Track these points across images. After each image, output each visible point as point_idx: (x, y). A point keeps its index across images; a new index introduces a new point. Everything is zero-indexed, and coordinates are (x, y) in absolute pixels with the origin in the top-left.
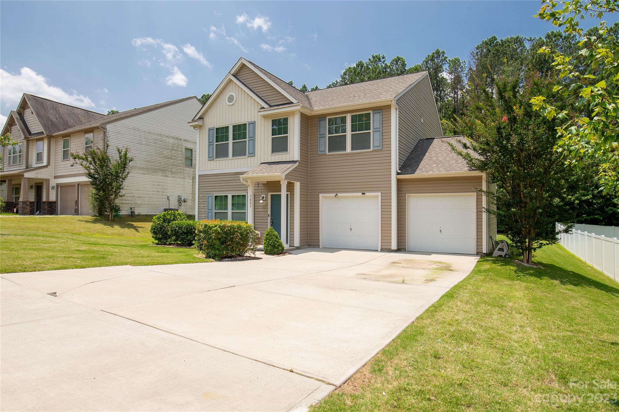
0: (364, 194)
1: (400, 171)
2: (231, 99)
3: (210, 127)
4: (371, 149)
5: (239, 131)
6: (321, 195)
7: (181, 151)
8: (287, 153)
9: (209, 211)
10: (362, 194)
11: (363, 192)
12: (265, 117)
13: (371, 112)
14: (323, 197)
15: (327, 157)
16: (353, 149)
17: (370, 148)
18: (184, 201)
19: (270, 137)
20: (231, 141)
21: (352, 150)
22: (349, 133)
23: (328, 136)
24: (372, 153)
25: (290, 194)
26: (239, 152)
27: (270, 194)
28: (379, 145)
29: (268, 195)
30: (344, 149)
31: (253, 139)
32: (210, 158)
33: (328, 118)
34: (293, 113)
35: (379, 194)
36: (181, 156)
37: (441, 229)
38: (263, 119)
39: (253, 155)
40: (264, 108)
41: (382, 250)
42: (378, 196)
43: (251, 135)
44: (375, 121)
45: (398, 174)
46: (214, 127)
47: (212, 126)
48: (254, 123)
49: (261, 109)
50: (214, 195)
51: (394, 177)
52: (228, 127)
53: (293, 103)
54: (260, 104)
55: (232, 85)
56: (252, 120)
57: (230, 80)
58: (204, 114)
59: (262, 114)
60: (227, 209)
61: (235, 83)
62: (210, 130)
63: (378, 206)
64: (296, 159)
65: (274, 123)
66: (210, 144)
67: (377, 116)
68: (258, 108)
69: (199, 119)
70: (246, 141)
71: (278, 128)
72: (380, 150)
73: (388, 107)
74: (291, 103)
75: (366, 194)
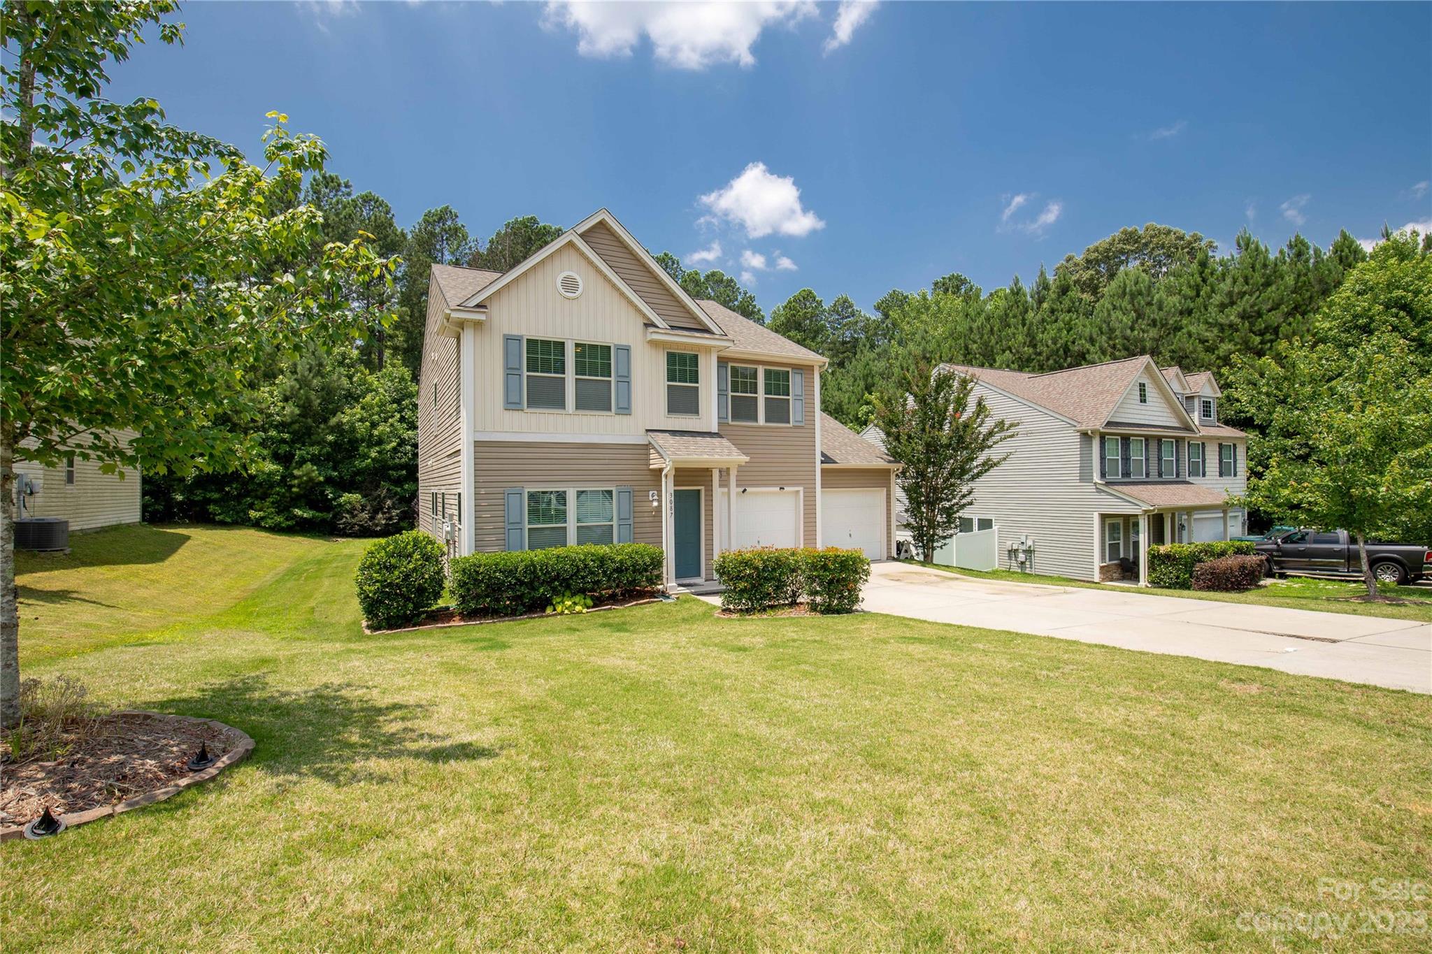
0: (783, 488)
1: (823, 460)
2: (570, 284)
3: (507, 333)
4: (791, 425)
5: (592, 358)
8: (698, 417)
9: (511, 527)
10: (781, 488)
11: (782, 486)
13: (790, 370)
15: (730, 428)
16: (767, 421)
17: (789, 422)
19: (664, 382)
20: (570, 375)
22: (761, 396)
24: (790, 430)
25: (706, 490)
26: (594, 400)
28: (800, 419)
29: (679, 491)
30: (756, 420)
31: (626, 380)
32: (511, 404)
33: (730, 365)
35: (801, 489)
37: (850, 532)
38: (648, 348)
39: (626, 412)
40: (655, 326)
42: (798, 492)
43: (623, 372)
44: (795, 382)
45: (822, 463)
46: (522, 336)
47: (515, 332)
48: (627, 349)
49: (646, 325)
50: (526, 490)
51: (818, 466)
52: (563, 344)
53: (713, 333)
54: (644, 315)
55: (574, 256)
56: (624, 342)
57: (570, 244)
58: (489, 298)
59: (650, 337)
60: (565, 522)
61: (582, 254)
62: (508, 339)
63: (797, 507)
64: (715, 429)
65: (672, 358)
66: (510, 371)
67: (798, 377)
68: (641, 321)
69: (478, 306)
70: (609, 382)
71: (680, 370)
72: (802, 427)
73: (811, 368)
74: (708, 331)
75: (786, 489)
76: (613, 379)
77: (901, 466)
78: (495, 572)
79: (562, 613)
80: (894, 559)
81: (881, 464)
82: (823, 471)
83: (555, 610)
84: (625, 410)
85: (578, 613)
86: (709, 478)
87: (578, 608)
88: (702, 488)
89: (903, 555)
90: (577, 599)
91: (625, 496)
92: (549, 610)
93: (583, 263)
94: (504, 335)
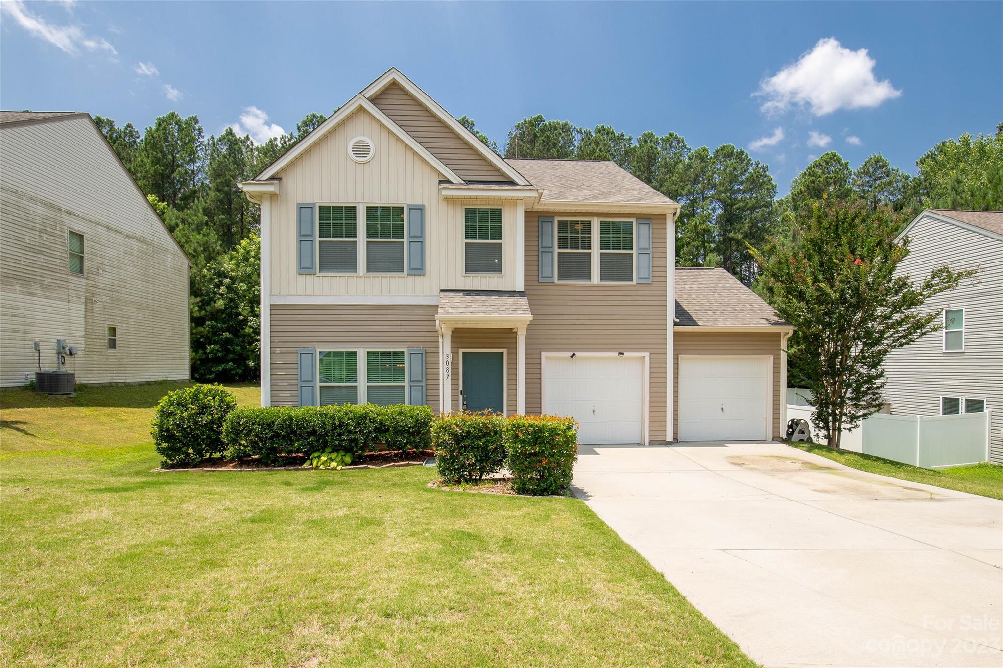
0: (623, 354)
1: (678, 320)
2: (361, 149)
3: (301, 201)
4: (634, 282)
5: (384, 220)
6: (544, 354)
7: (61, 237)
8: (500, 275)
9: (304, 384)
10: (619, 353)
11: (621, 351)
12: (449, 200)
13: (634, 220)
14: (547, 357)
15: (555, 288)
16: (603, 277)
17: (632, 279)
18: (71, 354)
19: (460, 241)
20: (361, 238)
21: (601, 279)
22: (596, 251)
23: (557, 251)
24: (632, 288)
25: (508, 353)
26: (384, 263)
27: (461, 351)
28: (647, 276)
29: (458, 353)
30: (589, 277)
31: (419, 240)
32: (304, 269)
33: (557, 219)
34: (513, 202)
35: (647, 354)
36: (62, 249)
37: (723, 406)
38: (443, 206)
39: (420, 272)
40: (449, 182)
41: (652, 443)
42: (644, 357)
43: (416, 232)
44: (640, 235)
45: (676, 324)
46: (315, 204)
47: (308, 200)
48: (421, 209)
49: (441, 182)
50: (318, 351)
51: (670, 329)
52: (355, 208)
53: (517, 184)
54: (440, 173)
55: (367, 120)
56: (418, 202)
57: (361, 109)
58: (283, 170)
59: (445, 193)
60: (356, 381)
61: (373, 118)
62: (301, 207)
63: (643, 374)
64: (520, 287)
65: (470, 214)
66: (303, 238)
67: (644, 229)
68: (436, 179)
69: (272, 178)
70: (402, 243)
71: (480, 227)
72: (649, 285)
73: (662, 217)
74: (512, 182)
75: (626, 354)
76: (405, 240)
77: (790, 330)
78: (253, 424)
79: (317, 468)
80: (784, 441)
81: (764, 327)
82: (676, 334)
83: (312, 464)
84: (419, 270)
85: (332, 469)
86: (514, 341)
87: (334, 464)
88: (505, 351)
89: (796, 437)
90: (333, 456)
91: (417, 359)
92: (305, 465)
93: (376, 126)
94: (298, 204)
